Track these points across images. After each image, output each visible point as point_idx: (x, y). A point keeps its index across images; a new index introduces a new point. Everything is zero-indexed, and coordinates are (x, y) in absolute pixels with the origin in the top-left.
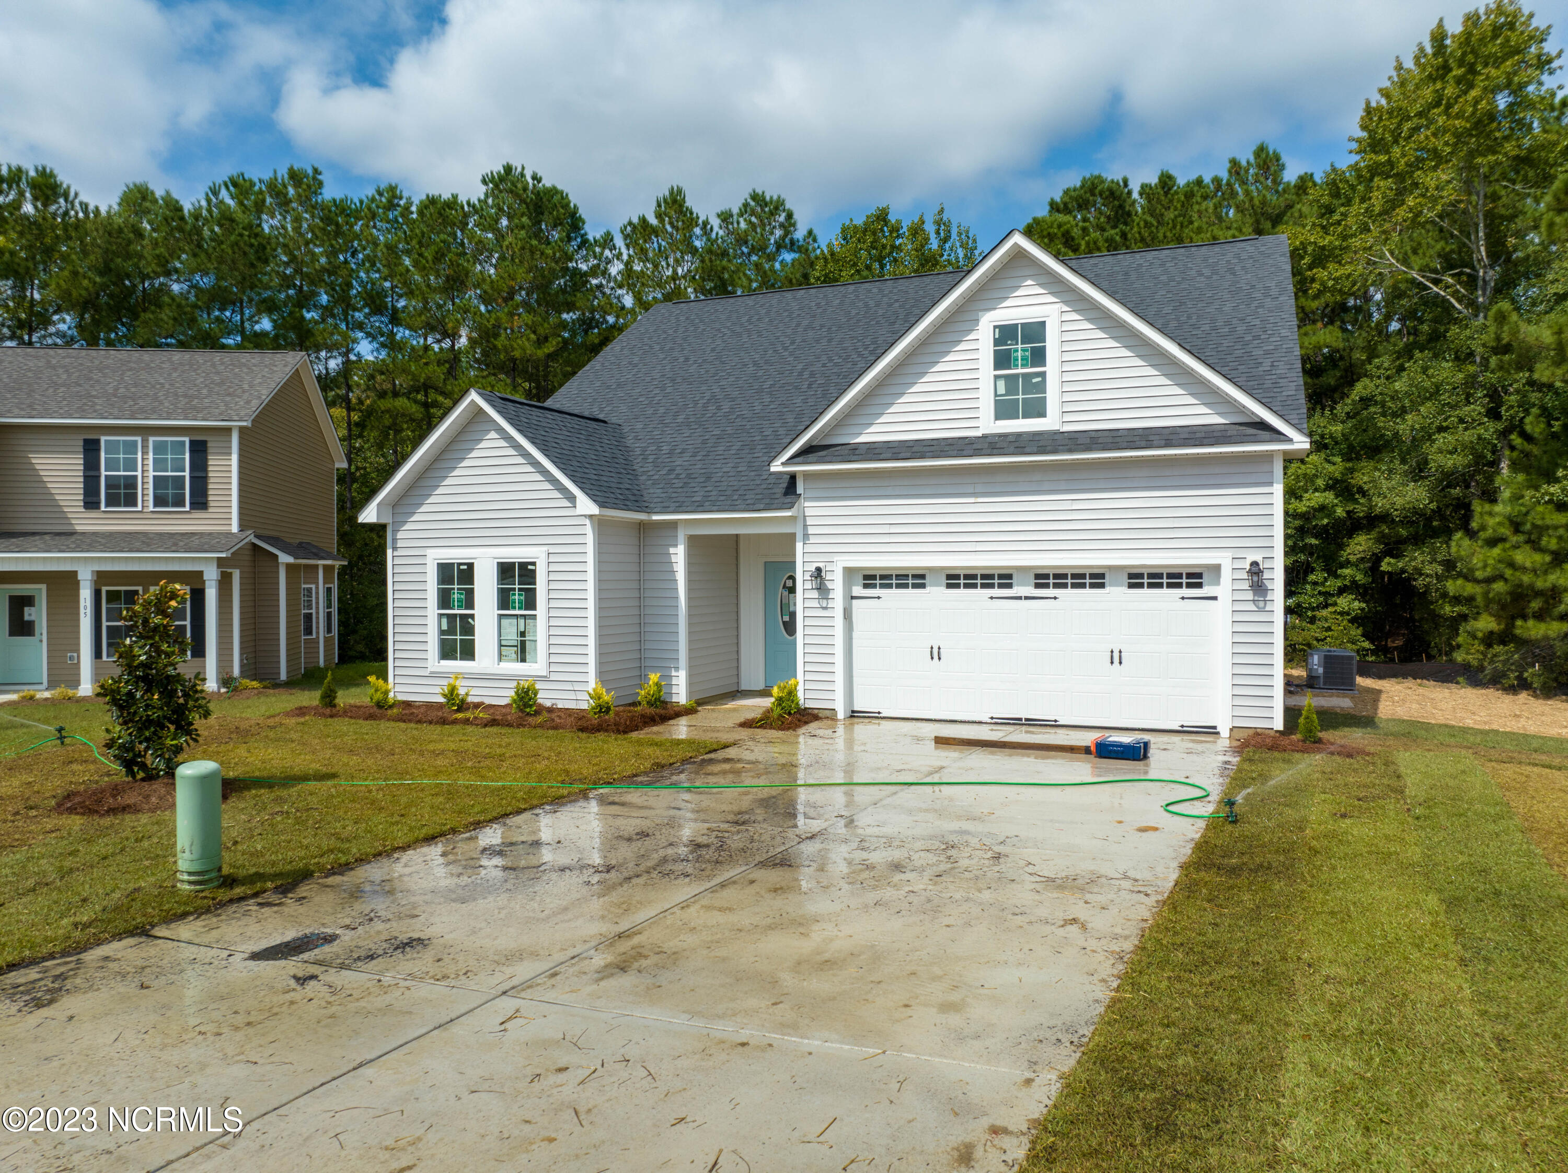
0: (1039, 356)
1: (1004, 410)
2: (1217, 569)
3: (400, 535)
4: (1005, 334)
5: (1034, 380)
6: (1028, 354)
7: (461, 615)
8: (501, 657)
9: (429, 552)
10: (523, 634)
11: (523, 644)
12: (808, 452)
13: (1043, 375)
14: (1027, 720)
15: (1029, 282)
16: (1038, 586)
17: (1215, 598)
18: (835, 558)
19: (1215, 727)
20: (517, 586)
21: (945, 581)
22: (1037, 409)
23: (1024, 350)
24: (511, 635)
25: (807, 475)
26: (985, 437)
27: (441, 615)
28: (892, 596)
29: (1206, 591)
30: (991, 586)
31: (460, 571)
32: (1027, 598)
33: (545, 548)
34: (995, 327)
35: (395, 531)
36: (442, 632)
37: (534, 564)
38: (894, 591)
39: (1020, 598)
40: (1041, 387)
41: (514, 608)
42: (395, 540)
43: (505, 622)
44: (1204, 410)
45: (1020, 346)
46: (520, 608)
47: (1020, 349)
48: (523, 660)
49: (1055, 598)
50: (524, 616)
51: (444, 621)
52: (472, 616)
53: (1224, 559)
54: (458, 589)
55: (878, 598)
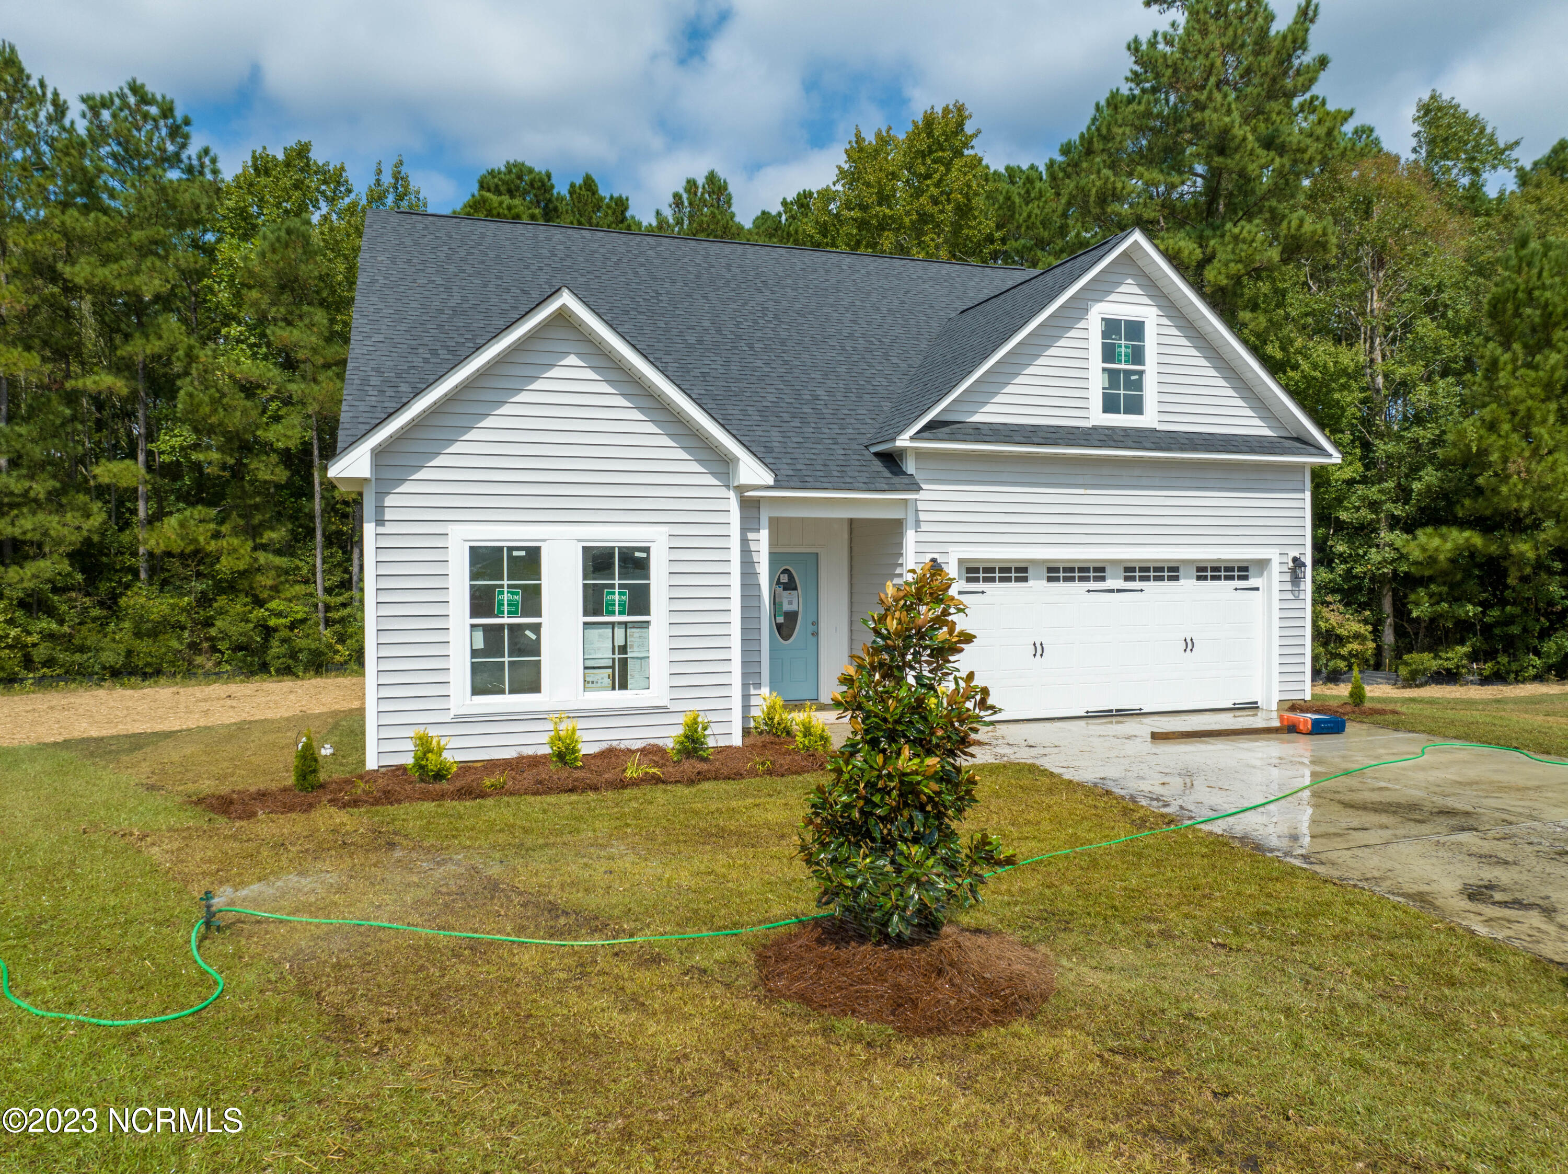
0: (1137, 356)
1: (1110, 405)
2: (1263, 564)
3: (389, 501)
4: (1111, 327)
5: (1133, 378)
6: (1130, 351)
7: (511, 627)
8: (588, 684)
9: (451, 529)
10: (623, 649)
11: (624, 663)
12: (930, 426)
13: (1141, 373)
14: (1117, 711)
15: (1129, 281)
16: (1127, 579)
17: (1257, 589)
18: (950, 548)
19: (1256, 703)
20: (617, 582)
21: (1046, 575)
22: (1135, 407)
23: (1126, 347)
24: (604, 652)
25: (921, 455)
26: (1095, 428)
27: (473, 626)
28: (996, 591)
29: (1252, 582)
30: (1087, 579)
31: (510, 556)
32: (1119, 591)
33: (665, 529)
34: (1103, 319)
35: (381, 495)
36: (474, 653)
37: (647, 550)
38: (997, 585)
39: (1112, 591)
40: (1139, 385)
41: (612, 613)
42: (380, 509)
43: (594, 633)
44: (1258, 422)
45: (1123, 342)
46: (621, 613)
47: (1123, 345)
48: (624, 686)
49: (1141, 591)
50: (625, 624)
51: (479, 636)
52: (536, 628)
53: (1272, 554)
54: (509, 586)
55: (983, 592)
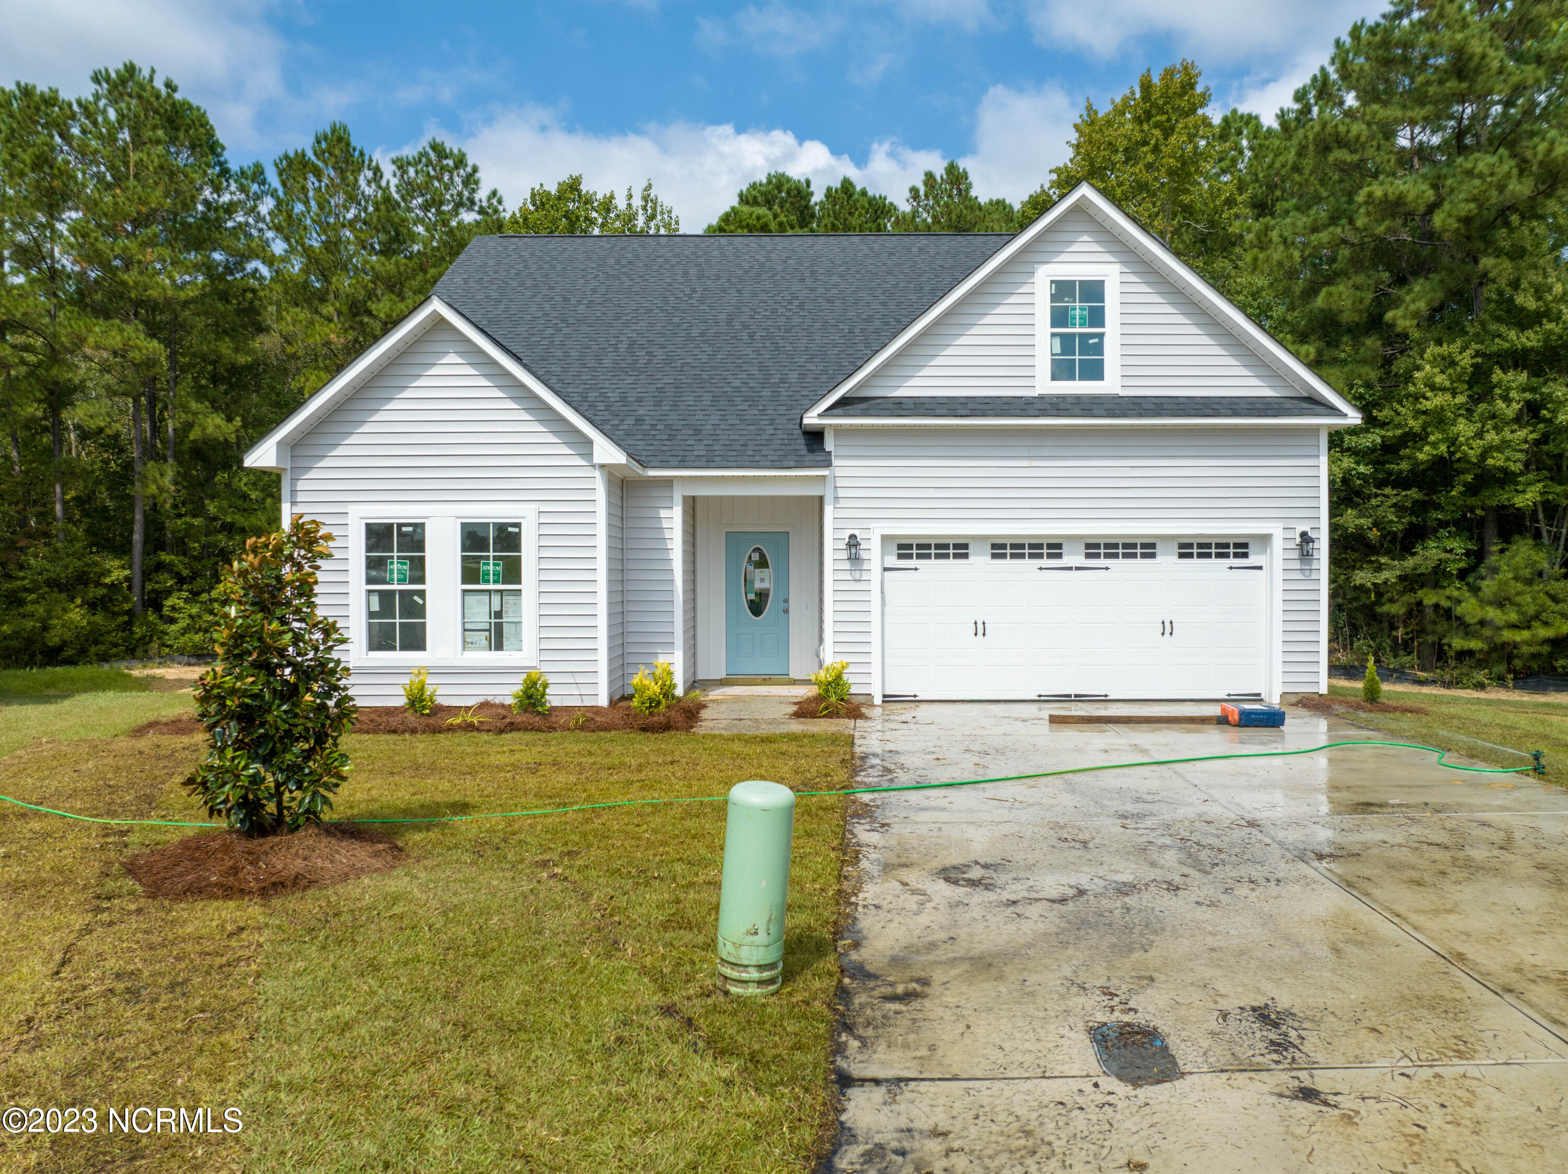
0: (1097, 317)
1: (1061, 370)
2: (1265, 539)
3: (301, 485)
4: (1062, 289)
5: (1091, 341)
6: (1086, 313)
7: (402, 592)
8: (465, 645)
9: (351, 508)
10: (499, 614)
11: (499, 628)
12: (844, 403)
13: (1101, 336)
14: (1076, 696)
15: (1085, 238)
16: (1088, 556)
17: (1260, 568)
18: (873, 525)
19: (1259, 695)
20: (491, 554)
21: (990, 551)
22: (1094, 371)
23: (1082, 309)
24: (480, 614)
25: (840, 431)
26: (1041, 398)
27: (370, 592)
28: (931, 567)
29: (1252, 560)
30: (1040, 556)
31: (400, 534)
32: (1078, 568)
33: (535, 506)
34: (1052, 282)
35: (294, 480)
36: (371, 615)
37: (518, 525)
38: (933, 562)
39: (1070, 569)
40: (1099, 349)
41: (487, 582)
42: (294, 492)
43: (470, 599)
44: (1257, 382)
45: (1077, 304)
46: (495, 582)
47: (1078, 308)
48: (499, 646)
49: (1107, 568)
50: (501, 592)
51: (374, 600)
52: (422, 594)
53: (1276, 529)
54: (399, 557)
55: (916, 569)
